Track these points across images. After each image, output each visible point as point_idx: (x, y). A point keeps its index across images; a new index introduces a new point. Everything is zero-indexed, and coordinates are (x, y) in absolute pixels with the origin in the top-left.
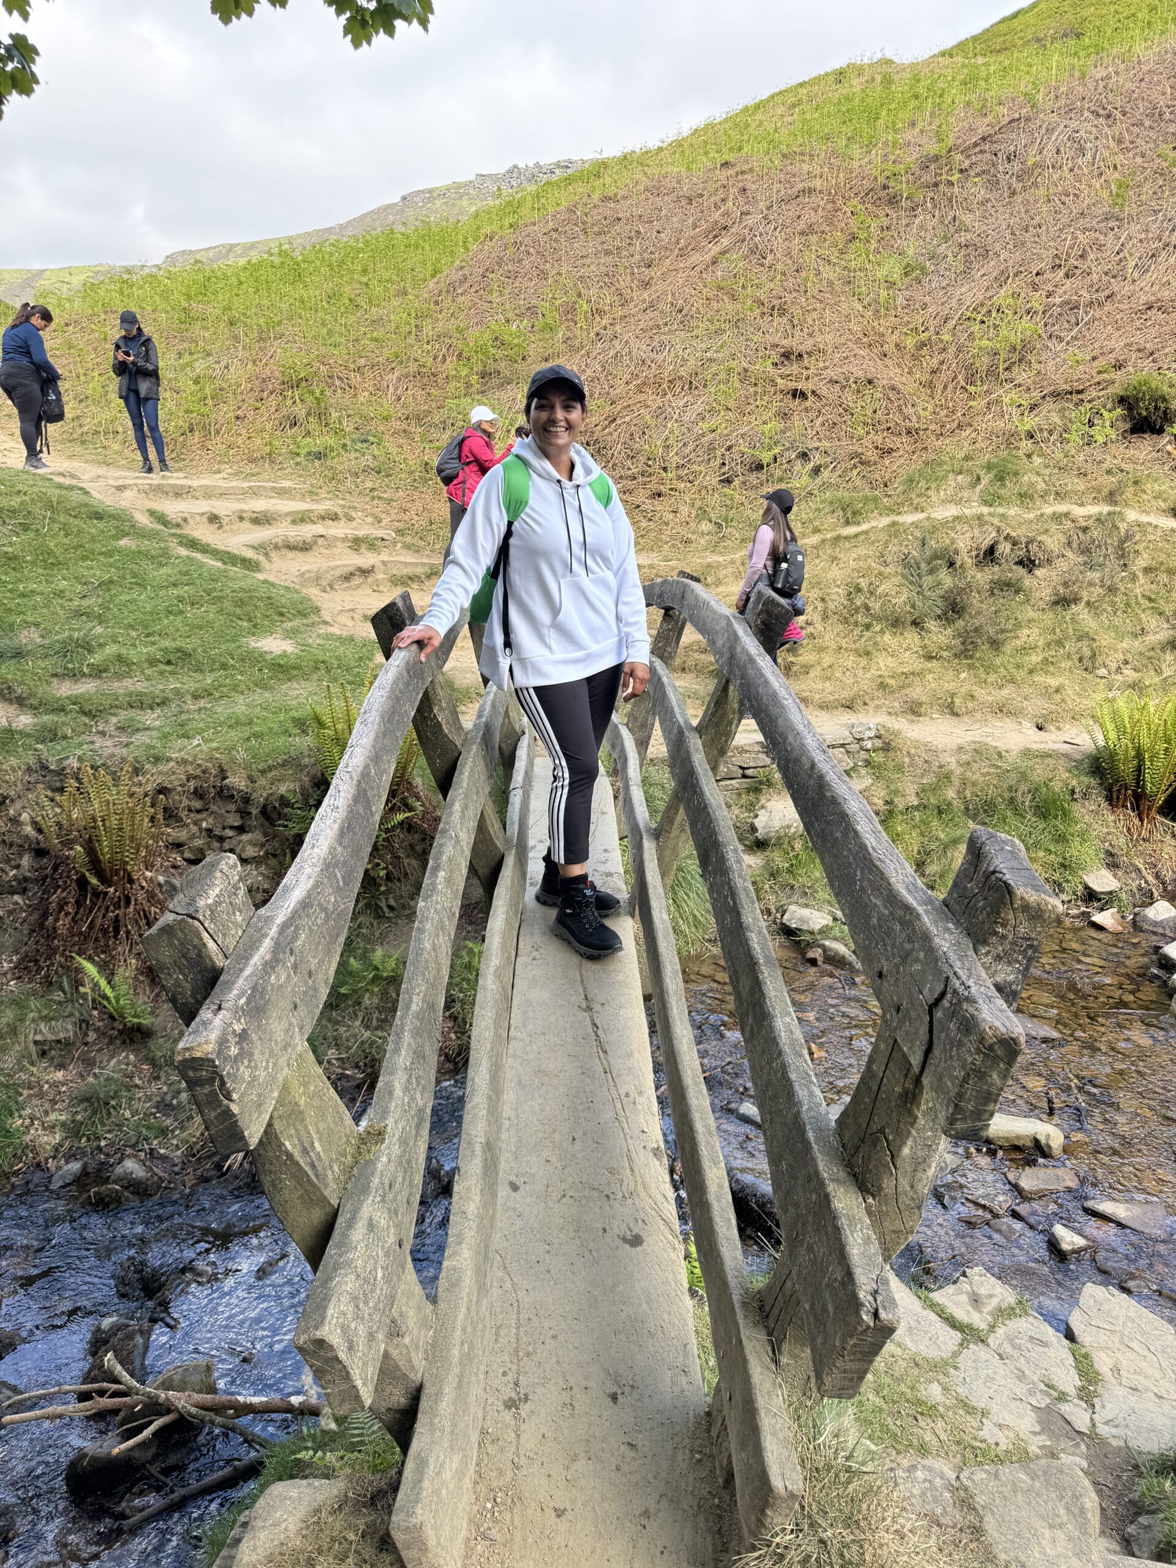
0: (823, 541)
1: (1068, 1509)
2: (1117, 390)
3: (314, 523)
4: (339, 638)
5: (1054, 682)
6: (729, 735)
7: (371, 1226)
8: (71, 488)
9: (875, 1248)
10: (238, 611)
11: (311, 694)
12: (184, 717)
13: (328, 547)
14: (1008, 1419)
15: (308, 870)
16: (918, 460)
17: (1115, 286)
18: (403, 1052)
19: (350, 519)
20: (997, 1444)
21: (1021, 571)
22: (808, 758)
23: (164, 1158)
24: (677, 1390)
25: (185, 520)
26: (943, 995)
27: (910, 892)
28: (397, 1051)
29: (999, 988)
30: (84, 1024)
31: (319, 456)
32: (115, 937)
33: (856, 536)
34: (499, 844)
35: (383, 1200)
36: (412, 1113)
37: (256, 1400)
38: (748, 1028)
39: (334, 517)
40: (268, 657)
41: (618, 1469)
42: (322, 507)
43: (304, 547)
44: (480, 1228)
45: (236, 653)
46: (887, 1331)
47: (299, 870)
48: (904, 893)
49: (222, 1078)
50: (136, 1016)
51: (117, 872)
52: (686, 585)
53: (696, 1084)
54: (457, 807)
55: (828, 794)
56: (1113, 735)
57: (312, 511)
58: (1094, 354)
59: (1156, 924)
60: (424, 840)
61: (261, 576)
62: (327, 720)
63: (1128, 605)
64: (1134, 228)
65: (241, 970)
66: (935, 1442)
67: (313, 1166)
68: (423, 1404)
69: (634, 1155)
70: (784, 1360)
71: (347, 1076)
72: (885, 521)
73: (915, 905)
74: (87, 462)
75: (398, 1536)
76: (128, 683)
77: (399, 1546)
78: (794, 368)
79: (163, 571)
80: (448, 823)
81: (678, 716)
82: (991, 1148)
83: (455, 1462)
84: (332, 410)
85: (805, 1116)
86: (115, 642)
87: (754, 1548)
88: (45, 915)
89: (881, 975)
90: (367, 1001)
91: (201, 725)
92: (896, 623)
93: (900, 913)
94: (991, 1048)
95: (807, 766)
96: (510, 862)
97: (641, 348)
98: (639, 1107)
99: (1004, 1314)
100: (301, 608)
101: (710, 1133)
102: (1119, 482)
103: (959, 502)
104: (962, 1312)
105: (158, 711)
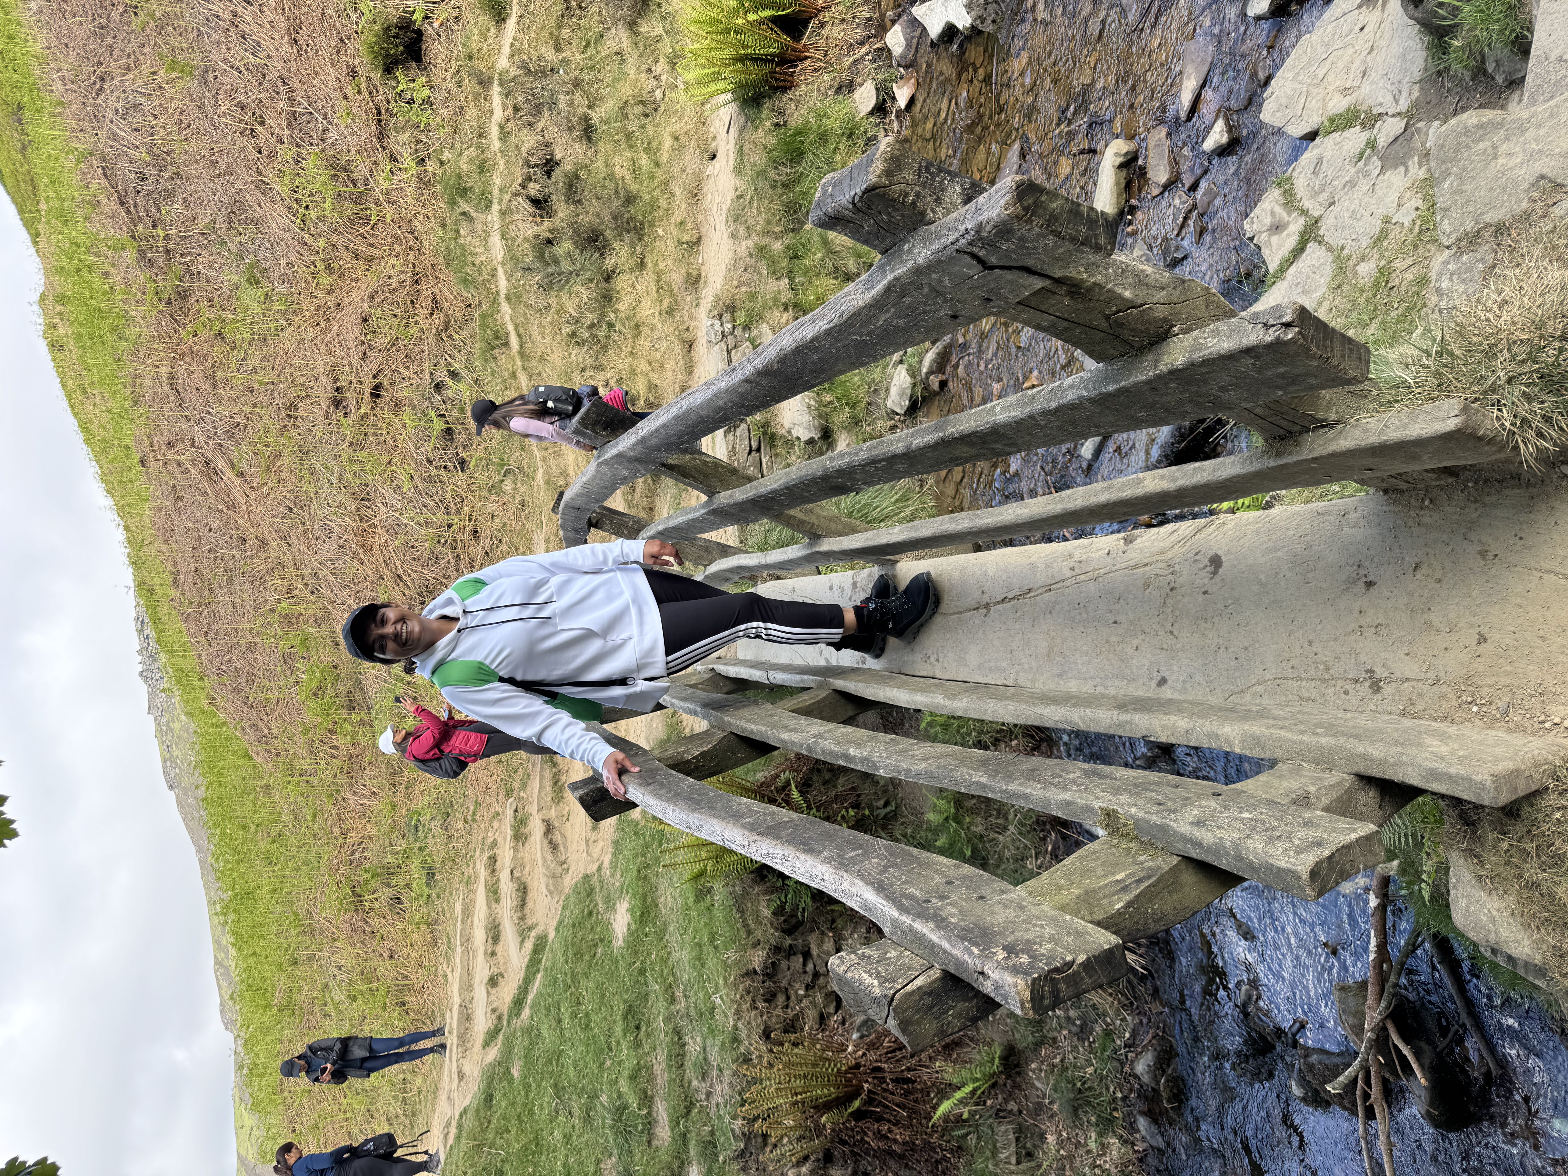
0: (524, 369)
1: (1478, 141)
2: (377, 76)
3: (498, 880)
4: (615, 855)
5: (668, 142)
6: (717, 464)
7: (1199, 823)
8: (460, 1127)
9: (1222, 326)
10: (587, 957)
11: (671, 884)
12: (693, 1013)
13: (523, 866)
14: (1393, 197)
15: (846, 885)
16: (444, 273)
17: (273, 75)
18: (1028, 791)
19: (495, 843)
20: (1417, 209)
21: (557, 173)
22: (739, 386)
23: (1134, 1034)
24: (1362, 522)
25: (494, 1011)
26: (974, 256)
27: (872, 287)
28: (1026, 797)
29: (967, 200)
30: (1000, 1114)
31: (431, 875)
32: (913, 1082)
33: (519, 336)
34: (823, 694)
35: (1174, 812)
36: (1088, 782)
37: (1373, 942)
38: (1007, 449)
39: (493, 859)
40: (633, 927)
41: (1439, 581)
42: (482, 872)
43: (523, 890)
44: (1201, 716)
45: (629, 960)
46: (1303, 314)
47: (846, 894)
48: (873, 292)
49: (1051, 971)
50: (992, 1061)
51: (849, 1080)
52: (567, 506)
53: (1062, 500)
54: (785, 736)
55: (776, 366)
56: (722, 85)
57: (486, 882)
58: (341, 97)
59: (908, 46)
60: (819, 771)
61: (552, 935)
62: (697, 867)
63: (592, 68)
64: (215, 55)
65: (945, 951)
66: (1414, 270)
67: (1139, 881)
68: (1376, 773)
69: (1132, 563)
70: (1333, 416)
71: (1054, 849)
72: (505, 308)
73: (885, 282)
74: (434, 1111)
75: (1504, 798)
76: (658, 1069)
77: (1514, 798)
78: (350, 396)
79: (545, 1033)
80: (801, 745)
81: (697, 514)
82: (1127, 211)
83: (1433, 744)
84: (385, 861)
85: (1093, 393)
86: (616, 1082)
87: (1516, 448)
88: (891, 1153)
89: (954, 317)
90: (979, 829)
91: (701, 995)
92: (607, 298)
93: (893, 297)
94: (1026, 209)
95: (748, 387)
96: (840, 684)
97: (327, 550)
98: (1084, 557)
99: (1290, 200)
100: (584, 894)
101: (1110, 487)
102: (470, 74)
103: (487, 234)
104: (1288, 241)
105: (687, 1038)
